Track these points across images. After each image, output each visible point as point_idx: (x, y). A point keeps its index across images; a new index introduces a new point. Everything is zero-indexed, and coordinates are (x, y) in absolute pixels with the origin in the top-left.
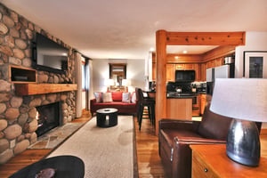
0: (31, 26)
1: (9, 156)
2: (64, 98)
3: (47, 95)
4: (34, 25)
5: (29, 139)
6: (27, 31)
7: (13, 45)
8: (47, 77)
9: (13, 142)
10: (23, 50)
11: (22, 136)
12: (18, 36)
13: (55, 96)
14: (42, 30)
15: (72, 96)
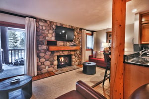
0: (55, 24)
1: (45, 72)
2: (73, 53)
3: (62, 51)
4: (56, 23)
5: (54, 67)
6: (53, 26)
7: (47, 33)
8: (63, 43)
9: (47, 67)
10: (52, 34)
11: (50, 66)
12: (49, 29)
13: (67, 52)
14: (60, 24)
15: (78, 52)
